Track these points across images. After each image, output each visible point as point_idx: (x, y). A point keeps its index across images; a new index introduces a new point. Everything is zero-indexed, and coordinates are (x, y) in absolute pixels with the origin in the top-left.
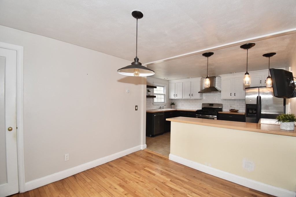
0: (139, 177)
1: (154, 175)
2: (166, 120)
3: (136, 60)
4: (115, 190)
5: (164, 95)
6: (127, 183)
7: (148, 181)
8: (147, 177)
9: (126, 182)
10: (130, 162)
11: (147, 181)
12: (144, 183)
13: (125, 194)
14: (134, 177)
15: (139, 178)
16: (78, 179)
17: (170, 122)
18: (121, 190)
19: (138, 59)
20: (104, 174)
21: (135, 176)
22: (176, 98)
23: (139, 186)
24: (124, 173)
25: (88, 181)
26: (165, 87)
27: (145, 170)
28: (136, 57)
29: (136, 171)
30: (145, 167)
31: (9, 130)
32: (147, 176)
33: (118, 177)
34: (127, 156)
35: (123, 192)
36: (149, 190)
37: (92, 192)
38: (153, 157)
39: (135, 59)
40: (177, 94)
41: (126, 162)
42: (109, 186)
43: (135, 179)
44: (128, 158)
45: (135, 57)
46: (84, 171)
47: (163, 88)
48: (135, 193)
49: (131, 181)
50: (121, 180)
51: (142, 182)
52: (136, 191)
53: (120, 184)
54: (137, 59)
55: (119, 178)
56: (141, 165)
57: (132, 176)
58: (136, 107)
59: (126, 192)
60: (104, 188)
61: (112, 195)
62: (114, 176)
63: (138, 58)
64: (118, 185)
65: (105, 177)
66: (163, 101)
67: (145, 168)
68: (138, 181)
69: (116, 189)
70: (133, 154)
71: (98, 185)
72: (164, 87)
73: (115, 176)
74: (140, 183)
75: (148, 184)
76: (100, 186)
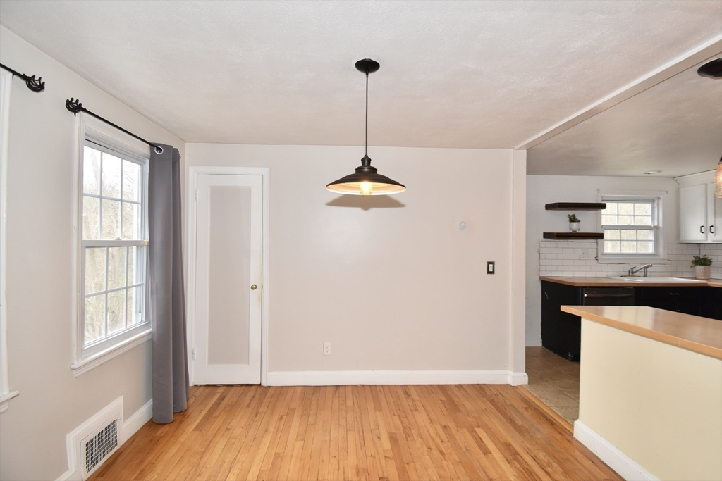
0: (445, 439)
1: (486, 452)
2: (562, 310)
3: (366, 162)
4: (376, 440)
5: (655, 229)
6: (407, 440)
7: (457, 459)
8: (465, 449)
9: (408, 436)
10: (452, 402)
11: (455, 456)
12: (444, 458)
13: (386, 457)
14: (433, 435)
15: (442, 442)
16: (337, 394)
17: (579, 318)
18: (387, 445)
19: (370, 160)
20: (384, 403)
21: (438, 435)
22: (711, 239)
23: (427, 457)
24: (421, 418)
25: (350, 403)
26: (661, 202)
27: (472, 432)
28: (366, 156)
29: (451, 425)
30: (478, 427)
31: (253, 289)
32: (465, 447)
33: (400, 420)
34: (460, 386)
35: (384, 451)
36: (440, 477)
37: (339, 425)
38: (525, 413)
39: (363, 160)
40: (718, 226)
41: (444, 398)
42: (372, 427)
43: (433, 439)
44: (457, 391)
45: (363, 156)
46: (357, 385)
47: (648, 206)
48: (406, 465)
49: (420, 440)
50: (402, 429)
51: (442, 452)
52: (412, 464)
53: (395, 434)
54: (366, 160)
55: (402, 422)
56: (474, 417)
57: (431, 431)
58: (491, 266)
59: (390, 454)
60: (362, 427)
61: (363, 445)
62: (396, 413)
63: (369, 157)
64: (389, 433)
65: (379, 408)
66: (651, 250)
67: (476, 429)
68: (433, 447)
69: (379, 438)
70: (478, 387)
71: (358, 416)
72: (652, 201)
73: (399, 415)
74: (435, 452)
75: (451, 466)
76: (359, 419)
